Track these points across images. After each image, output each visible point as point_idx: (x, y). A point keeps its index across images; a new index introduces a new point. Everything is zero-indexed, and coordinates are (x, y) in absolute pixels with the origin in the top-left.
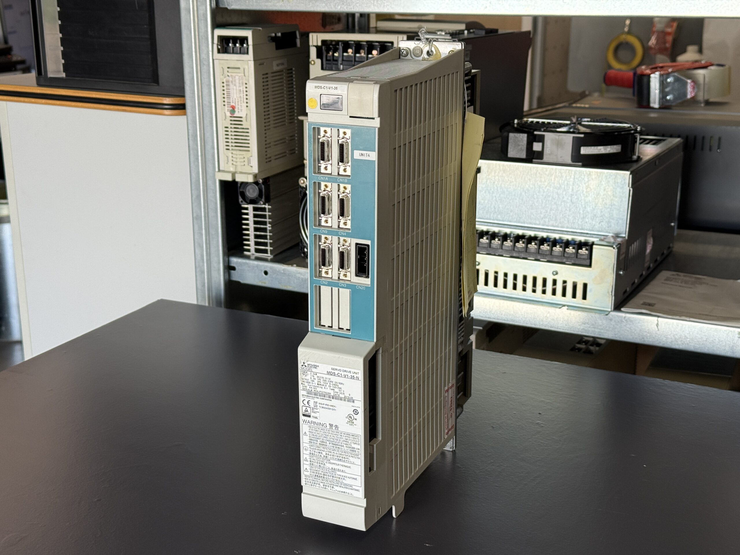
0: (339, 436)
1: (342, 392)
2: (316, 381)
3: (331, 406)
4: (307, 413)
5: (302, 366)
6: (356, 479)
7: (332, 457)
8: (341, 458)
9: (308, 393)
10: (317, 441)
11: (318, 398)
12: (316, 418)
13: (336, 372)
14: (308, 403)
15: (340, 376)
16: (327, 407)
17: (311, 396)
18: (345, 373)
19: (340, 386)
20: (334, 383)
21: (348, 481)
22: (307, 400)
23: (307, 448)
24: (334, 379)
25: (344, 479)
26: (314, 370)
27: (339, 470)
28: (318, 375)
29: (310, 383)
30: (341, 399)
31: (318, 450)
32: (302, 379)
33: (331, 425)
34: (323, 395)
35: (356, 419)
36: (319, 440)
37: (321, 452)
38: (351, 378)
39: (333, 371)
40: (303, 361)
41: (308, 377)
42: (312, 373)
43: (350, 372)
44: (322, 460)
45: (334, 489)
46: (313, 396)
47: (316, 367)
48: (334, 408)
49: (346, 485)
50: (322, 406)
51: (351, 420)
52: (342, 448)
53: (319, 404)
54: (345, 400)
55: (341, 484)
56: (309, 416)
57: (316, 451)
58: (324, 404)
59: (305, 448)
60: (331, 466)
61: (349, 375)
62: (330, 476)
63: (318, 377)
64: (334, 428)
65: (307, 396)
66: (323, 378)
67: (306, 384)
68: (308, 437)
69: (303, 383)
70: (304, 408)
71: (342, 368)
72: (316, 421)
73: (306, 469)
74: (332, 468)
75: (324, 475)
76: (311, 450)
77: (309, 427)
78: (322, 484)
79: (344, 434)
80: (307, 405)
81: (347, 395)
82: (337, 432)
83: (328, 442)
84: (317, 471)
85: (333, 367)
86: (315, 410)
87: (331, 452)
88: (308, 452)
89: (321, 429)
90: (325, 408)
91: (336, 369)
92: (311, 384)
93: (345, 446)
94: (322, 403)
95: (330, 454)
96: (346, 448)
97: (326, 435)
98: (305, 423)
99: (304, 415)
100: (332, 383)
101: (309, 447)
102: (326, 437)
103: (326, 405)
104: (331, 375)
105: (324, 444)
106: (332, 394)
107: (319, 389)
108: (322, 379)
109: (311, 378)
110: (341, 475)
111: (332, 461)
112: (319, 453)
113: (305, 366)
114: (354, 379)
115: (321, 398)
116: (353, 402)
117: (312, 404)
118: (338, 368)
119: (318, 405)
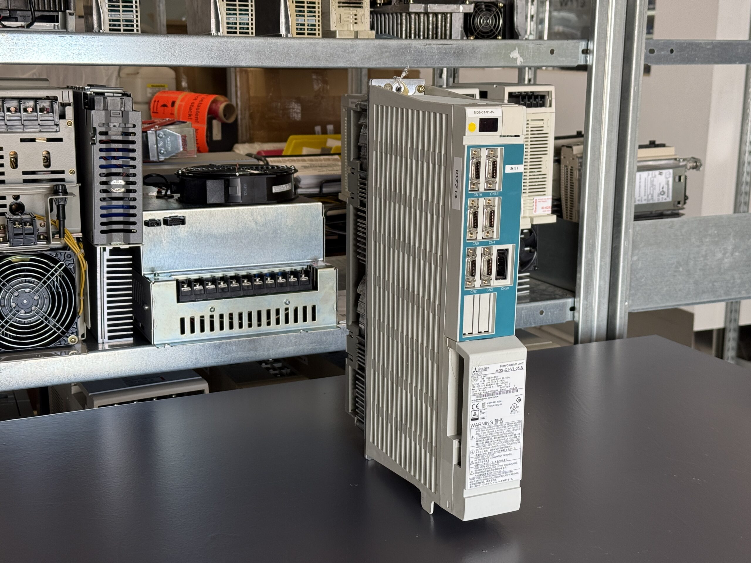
0: (503, 428)
1: (508, 385)
2: (485, 383)
3: (497, 402)
4: (475, 417)
5: (474, 372)
6: (516, 463)
7: (496, 450)
8: (504, 449)
9: (477, 397)
10: (483, 440)
11: (486, 398)
12: (484, 418)
13: (504, 368)
14: (477, 406)
15: (507, 370)
16: (494, 404)
17: (480, 398)
18: (512, 367)
19: (506, 380)
20: (501, 379)
21: (509, 468)
22: (476, 404)
23: (473, 451)
24: (501, 375)
25: (506, 467)
26: (484, 373)
27: (501, 461)
28: (488, 376)
29: (479, 386)
30: (507, 393)
31: (484, 449)
32: (473, 385)
33: (496, 421)
34: (491, 394)
35: (518, 407)
36: (485, 439)
37: (486, 450)
38: (517, 370)
39: (501, 368)
40: (474, 368)
41: (479, 382)
42: (482, 376)
43: (516, 364)
44: (486, 457)
45: (496, 481)
46: (482, 398)
47: (486, 369)
48: (499, 403)
49: (507, 472)
50: (489, 405)
51: (514, 408)
52: (506, 438)
53: (487, 403)
54: (510, 392)
55: (503, 473)
56: (477, 419)
57: (482, 450)
58: (491, 402)
59: (471, 452)
60: (493, 460)
61: (515, 367)
62: (494, 470)
63: (487, 378)
64: (499, 422)
65: (477, 400)
66: (492, 377)
67: (476, 389)
68: (475, 440)
69: (473, 388)
70: (473, 413)
71: (509, 363)
72: (483, 421)
73: (472, 472)
74: (495, 462)
75: (488, 471)
76: (477, 451)
77: (477, 429)
78: (485, 481)
79: (508, 424)
80: (476, 409)
81: (512, 387)
82: (501, 425)
83: (493, 438)
84: (481, 470)
85: (501, 364)
86: (483, 411)
87: (495, 446)
88: (474, 455)
89: (488, 428)
90: (492, 406)
91: (504, 366)
92: (481, 387)
93: (508, 435)
94: (490, 402)
95: (494, 448)
96: (508, 437)
97: (491, 432)
98: (473, 427)
99: (472, 420)
100: (499, 380)
101: (475, 449)
102: (491, 434)
103: (493, 402)
104: (499, 372)
105: (489, 440)
106: (499, 391)
107: (487, 390)
108: (491, 379)
109: (481, 381)
110: (502, 465)
111: (495, 455)
112: (485, 451)
113: (477, 371)
114: (519, 369)
115: (489, 398)
116: (517, 391)
117: (480, 407)
118: (505, 364)
119: (486, 405)
